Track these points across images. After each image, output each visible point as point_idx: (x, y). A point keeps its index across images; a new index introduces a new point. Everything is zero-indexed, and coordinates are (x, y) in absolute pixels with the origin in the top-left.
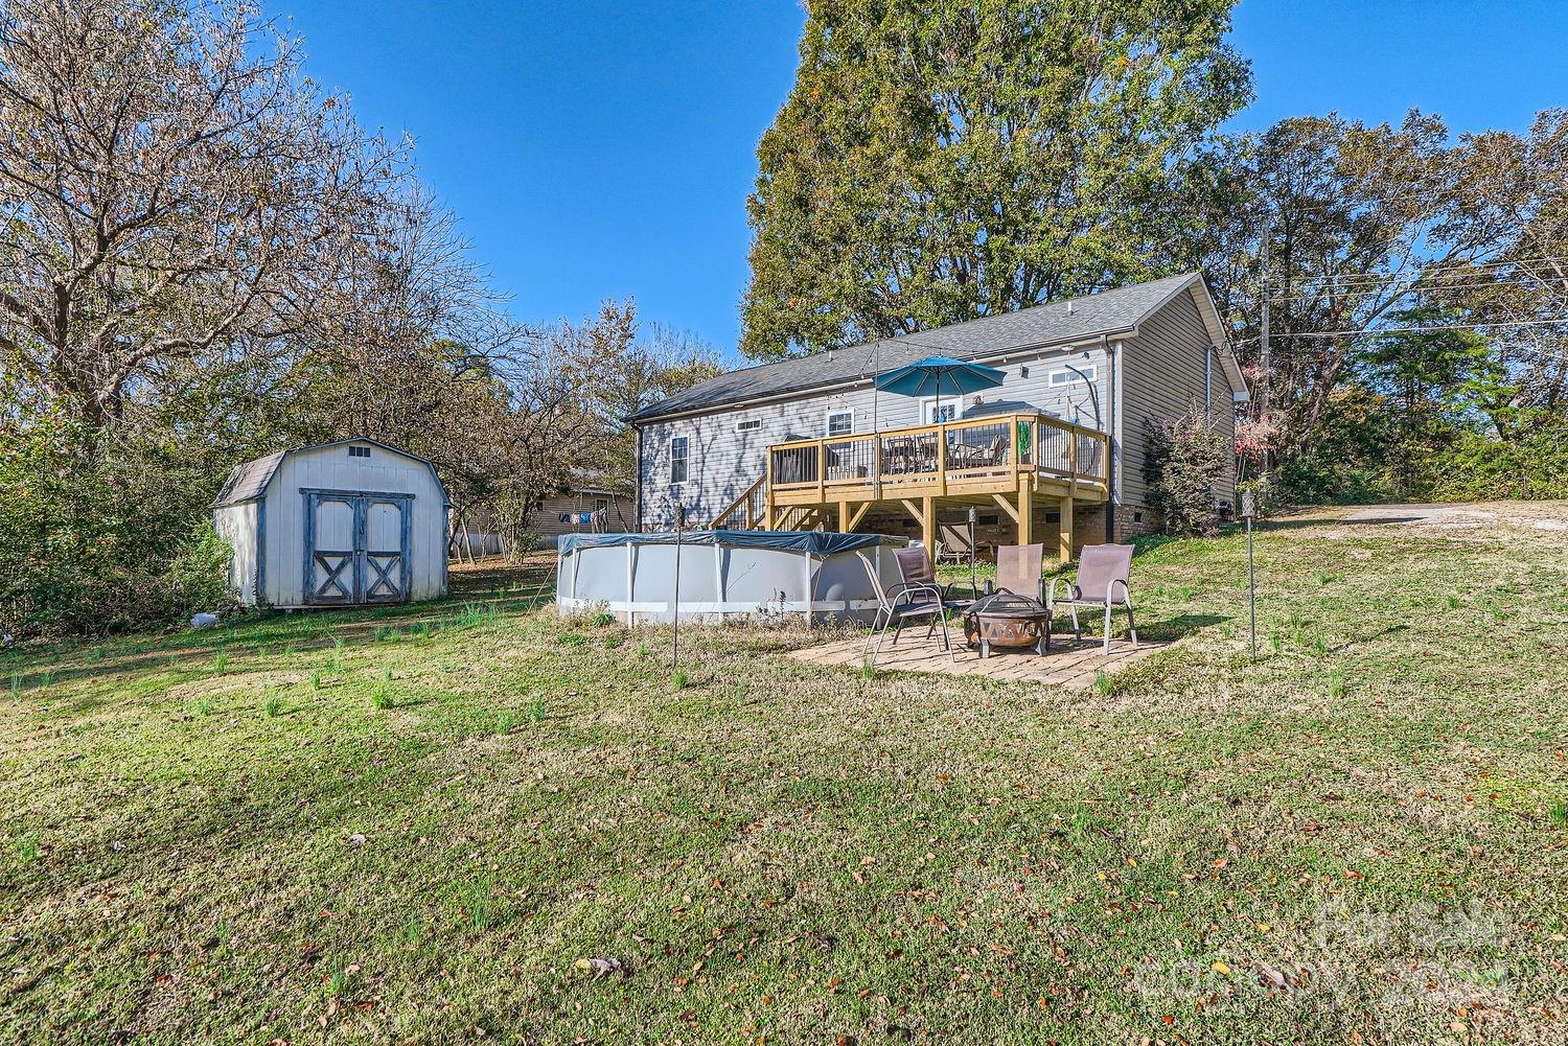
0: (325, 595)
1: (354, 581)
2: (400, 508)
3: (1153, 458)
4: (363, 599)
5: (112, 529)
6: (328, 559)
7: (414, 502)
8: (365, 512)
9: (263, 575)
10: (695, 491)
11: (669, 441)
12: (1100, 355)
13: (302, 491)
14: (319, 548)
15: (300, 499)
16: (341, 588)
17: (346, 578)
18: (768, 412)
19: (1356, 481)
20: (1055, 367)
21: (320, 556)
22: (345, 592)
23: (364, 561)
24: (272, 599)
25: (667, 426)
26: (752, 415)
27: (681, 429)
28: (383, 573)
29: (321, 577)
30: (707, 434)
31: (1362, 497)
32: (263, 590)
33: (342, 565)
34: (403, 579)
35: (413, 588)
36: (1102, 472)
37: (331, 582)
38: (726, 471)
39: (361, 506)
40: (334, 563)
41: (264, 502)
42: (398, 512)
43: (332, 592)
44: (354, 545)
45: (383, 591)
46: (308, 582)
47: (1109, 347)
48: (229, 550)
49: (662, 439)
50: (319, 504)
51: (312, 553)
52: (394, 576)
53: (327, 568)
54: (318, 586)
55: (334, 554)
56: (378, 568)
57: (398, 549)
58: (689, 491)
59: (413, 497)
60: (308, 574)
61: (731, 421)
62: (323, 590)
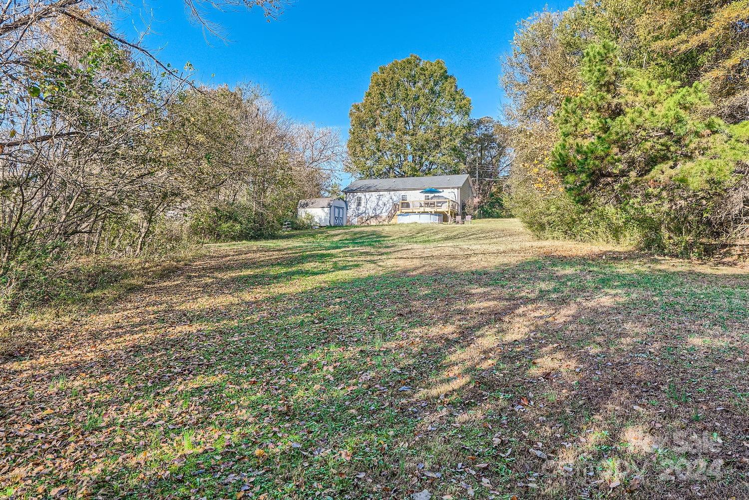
3: (463, 206)
10: (364, 209)
11: (356, 197)
12: (456, 190)
18: (386, 193)
19: (497, 213)
20: (450, 190)
25: (355, 194)
26: (381, 193)
27: (359, 194)
30: (368, 197)
31: (499, 217)
36: (457, 208)
38: (374, 205)
47: (458, 188)
49: (353, 197)
58: (362, 209)
61: (375, 194)
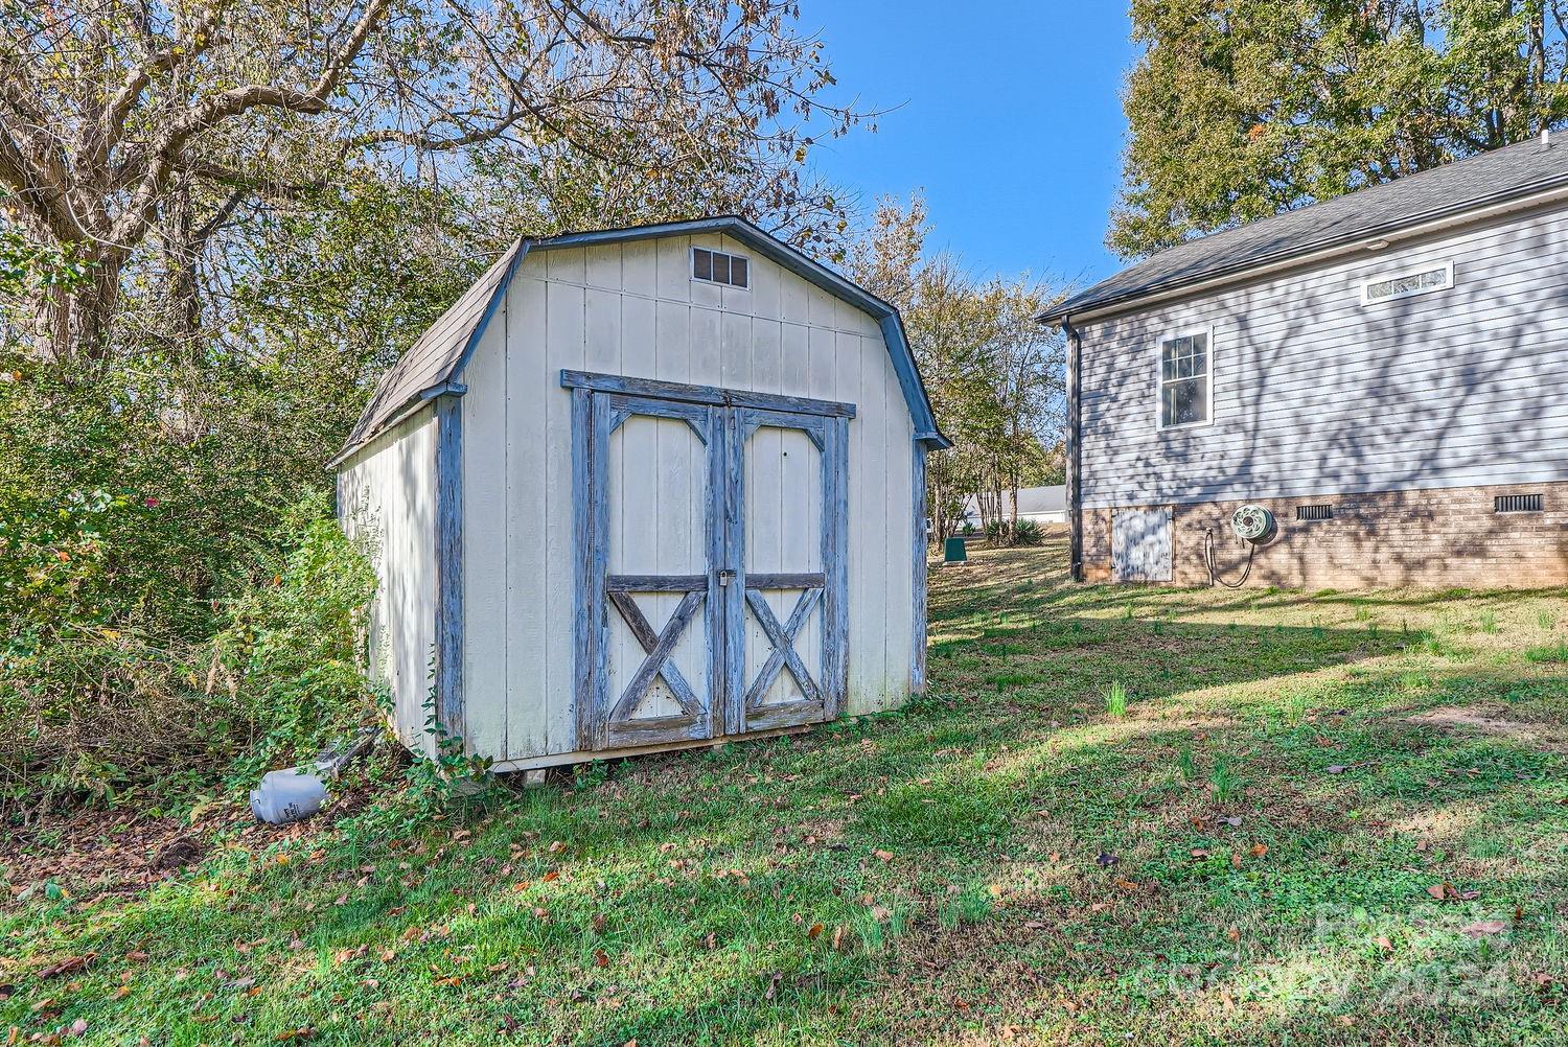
0: (637, 715)
1: (713, 671)
2: (819, 445)
4: (738, 722)
5: (98, 523)
6: (645, 603)
7: (852, 425)
8: (739, 453)
9: (457, 662)
10: (1239, 444)
11: (1157, 349)
13: (569, 381)
14: (620, 566)
15: (561, 406)
16: (679, 693)
17: (691, 658)
18: (1483, 247)
21: (621, 595)
22: (689, 704)
23: (736, 607)
24: (485, 743)
25: (1148, 318)
27: (1187, 320)
28: (780, 639)
29: (625, 657)
30: (1269, 327)
32: (457, 716)
33: (682, 620)
34: (828, 657)
35: (850, 682)
37: (651, 673)
39: (728, 434)
40: (658, 611)
41: (456, 412)
42: (814, 457)
43: (657, 706)
44: (712, 555)
45: (782, 692)
46: (589, 680)
48: (365, 575)
49: (1138, 349)
50: (618, 424)
51: (600, 582)
52: (808, 647)
53: (641, 630)
54: (619, 687)
55: (659, 585)
56: (768, 625)
57: (816, 568)
58: (1215, 443)
59: (846, 412)
60: (589, 650)
62: (631, 702)
